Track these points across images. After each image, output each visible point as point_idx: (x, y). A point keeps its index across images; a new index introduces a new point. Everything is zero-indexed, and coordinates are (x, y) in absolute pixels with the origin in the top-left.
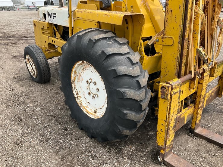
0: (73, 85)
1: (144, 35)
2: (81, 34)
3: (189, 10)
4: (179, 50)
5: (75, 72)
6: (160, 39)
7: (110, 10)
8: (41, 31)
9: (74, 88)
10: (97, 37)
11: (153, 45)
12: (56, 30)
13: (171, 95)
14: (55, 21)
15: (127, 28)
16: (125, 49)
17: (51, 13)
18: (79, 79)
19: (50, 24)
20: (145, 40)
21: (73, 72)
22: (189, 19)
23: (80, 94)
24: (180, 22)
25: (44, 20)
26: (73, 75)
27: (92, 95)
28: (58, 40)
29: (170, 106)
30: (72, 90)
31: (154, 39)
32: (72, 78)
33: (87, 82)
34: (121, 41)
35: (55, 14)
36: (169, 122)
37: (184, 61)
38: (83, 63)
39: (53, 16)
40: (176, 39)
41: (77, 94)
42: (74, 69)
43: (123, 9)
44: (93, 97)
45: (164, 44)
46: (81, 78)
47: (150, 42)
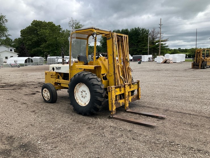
0: (75, 94)
1: (102, 73)
2: (80, 73)
3: (115, 64)
4: (114, 77)
5: (76, 89)
6: (108, 74)
7: (88, 65)
8: (50, 77)
9: (75, 96)
10: (86, 74)
11: (106, 76)
12: (60, 75)
13: (112, 90)
14: (60, 71)
15: (96, 71)
16: (96, 77)
17: (58, 68)
18: (78, 92)
19: (57, 73)
20: (103, 75)
21: (75, 89)
22: (115, 67)
23: (78, 99)
24: (113, 68)
25: (53, 71)
26: (75, 90)
27: (83, 97)
28: (62, 80)
29: (112, 94)
30: (74, 97)
31: (106, 74)
32: (75, 92)
33: (81, 92)
34: (94, 74)
35: (61, 68)
36: (112, 101)
37: (116, 81)
38: (80, 84)
39: (59, 68)
40: (112, 73)
41: (77, 98)
42: (76, 87)
43: (94, 65)
44: (84, 98)
45: (109, 75)
46: (78, 91)
47: (104, 75)
